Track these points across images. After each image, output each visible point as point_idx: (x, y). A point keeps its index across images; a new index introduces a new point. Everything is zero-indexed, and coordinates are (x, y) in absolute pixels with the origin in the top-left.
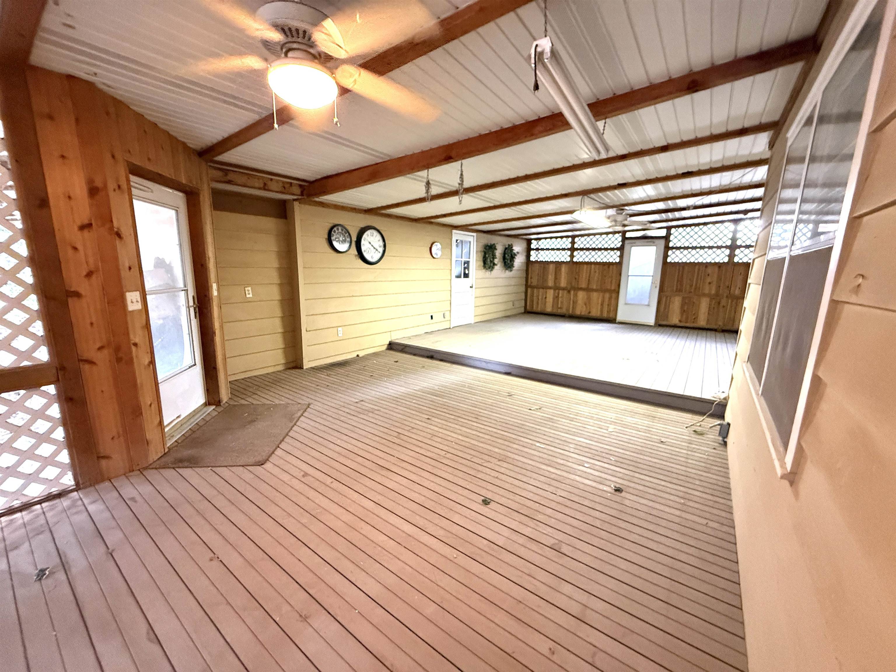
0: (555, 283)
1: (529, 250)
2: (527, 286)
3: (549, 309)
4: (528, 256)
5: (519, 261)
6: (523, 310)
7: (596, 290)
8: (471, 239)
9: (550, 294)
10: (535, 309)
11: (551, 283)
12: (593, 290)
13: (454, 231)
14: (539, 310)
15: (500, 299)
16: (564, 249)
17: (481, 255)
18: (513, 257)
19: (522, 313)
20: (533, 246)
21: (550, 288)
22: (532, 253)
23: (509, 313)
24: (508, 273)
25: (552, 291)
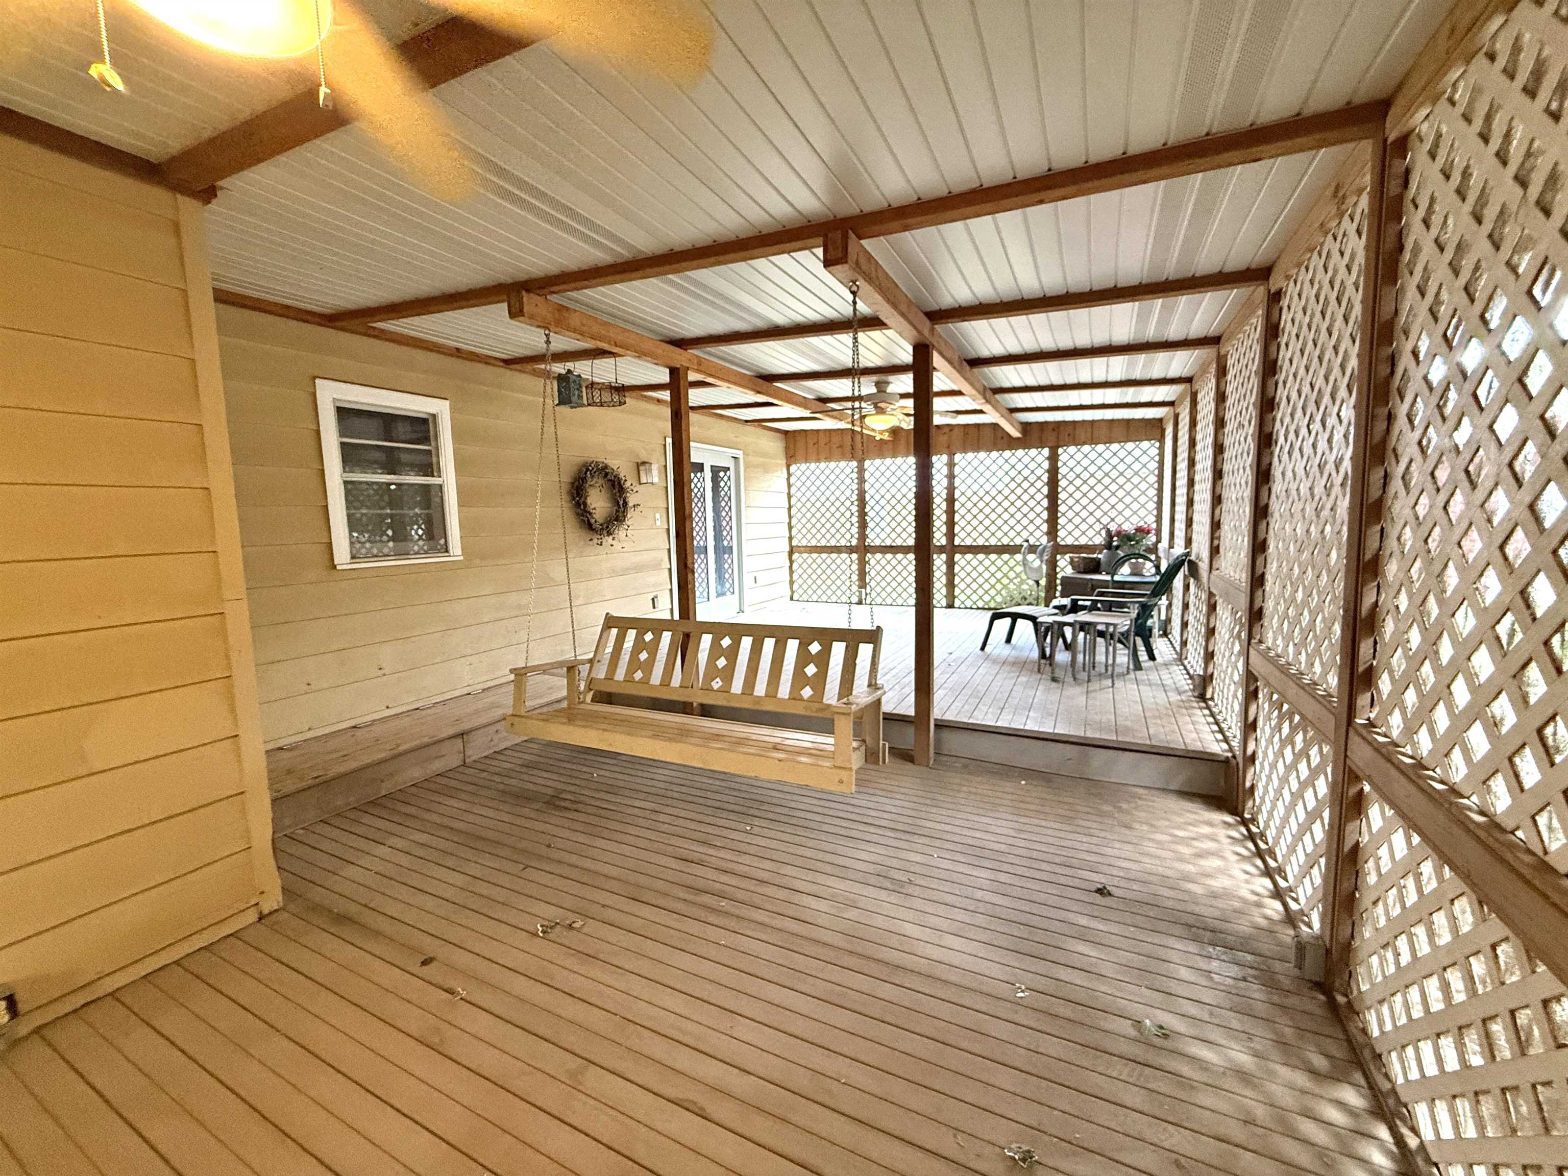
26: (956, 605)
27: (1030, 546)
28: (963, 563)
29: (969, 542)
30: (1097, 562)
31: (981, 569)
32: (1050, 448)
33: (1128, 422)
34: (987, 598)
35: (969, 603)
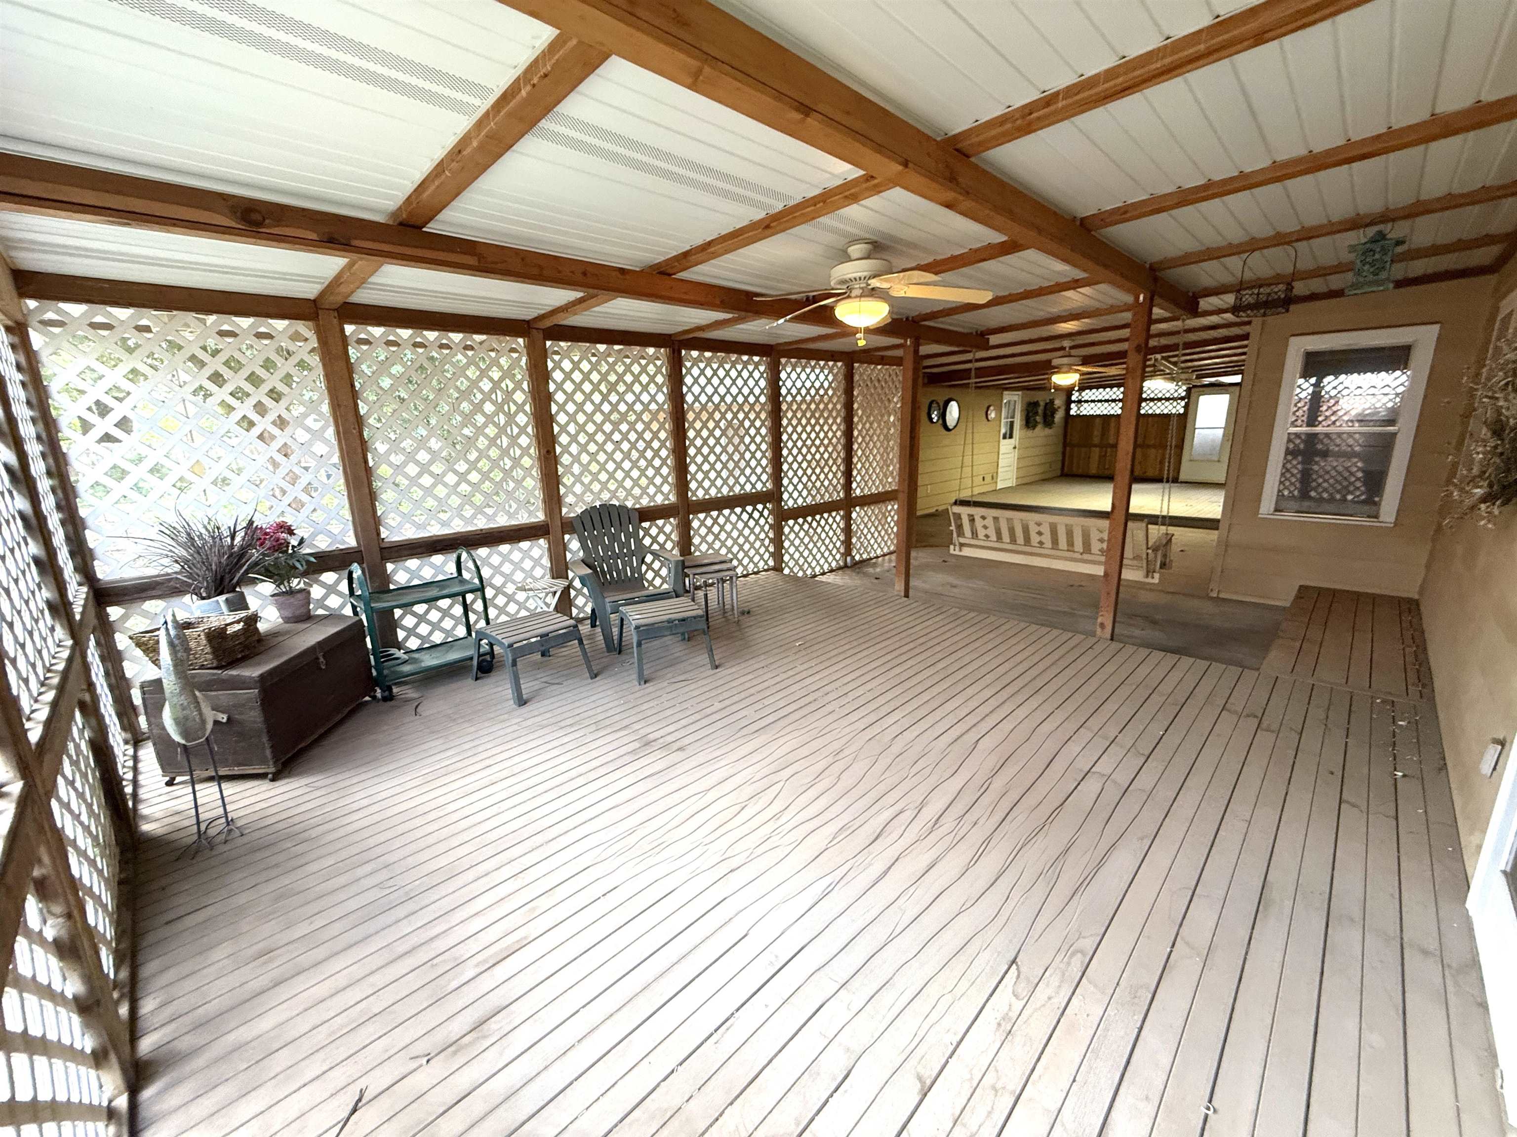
0: (1102, 439)
1: (1069, 402)
2: (1065, 445)
3: (1093, 471)
4: (1068, 409)
5: (1059, 416)
6: (1059, 473)
7: (1154, 446)
8: (1016, 398)
9: (1096, 452)
10: (1075, 470)
11: (1096, 440)
12: (1149, 446)
13: (1005, 393)
14: (1080, 471)
15: (1037, 461)
16: (1114, 401)
17: (1025, 413)
18: (1054, 411)
19: (1058, 477)
20: (1074, 398)
21: (1096, 446)
22: (1073, 405)
23: (1043, 476)
24: (1048, 431)
25: (1097, 450)
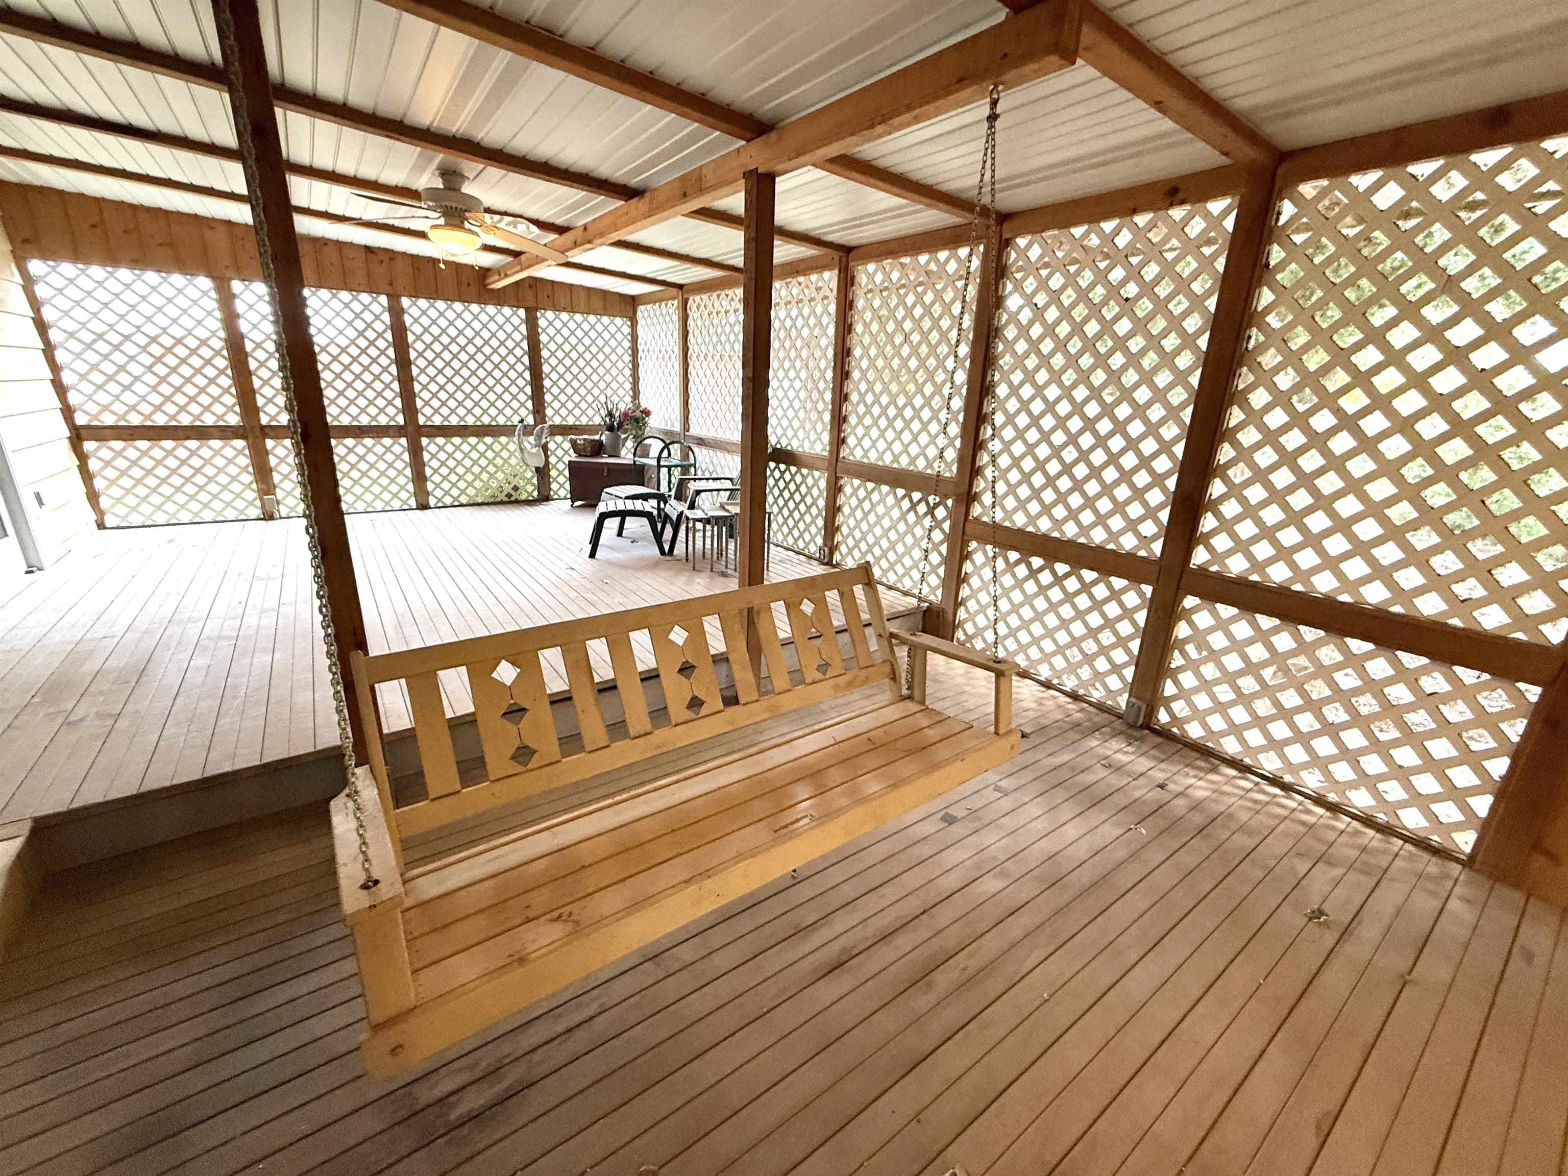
26: (432, 501)
27: (525, 427)
28: (433, 448)
29: (437, 421)
30: (600, 444)
31: (459, 455)
32: (527, 310)
33: (605, 294)
34: (471, 491)
35: (448, 500)
